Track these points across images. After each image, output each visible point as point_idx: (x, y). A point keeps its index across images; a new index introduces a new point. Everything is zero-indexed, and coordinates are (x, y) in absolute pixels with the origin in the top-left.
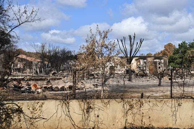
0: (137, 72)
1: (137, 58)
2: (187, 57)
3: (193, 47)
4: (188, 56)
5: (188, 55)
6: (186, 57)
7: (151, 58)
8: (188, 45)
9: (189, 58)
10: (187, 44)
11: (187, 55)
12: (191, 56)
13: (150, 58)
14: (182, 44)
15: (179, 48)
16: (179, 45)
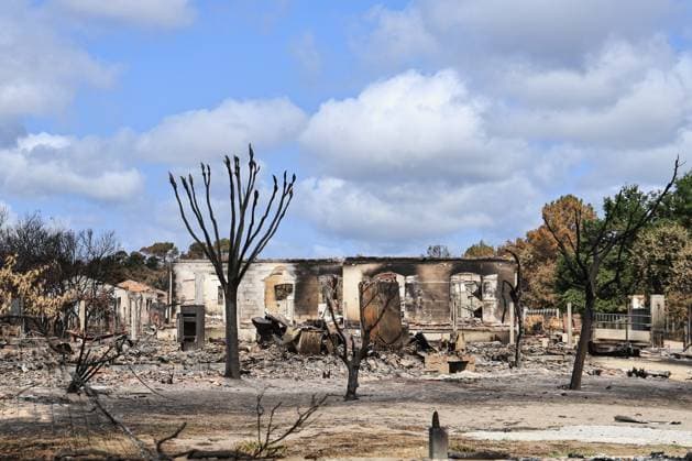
0: (294, 334)
1: (372, 266)
2: (641, 264)
3: (669, 216)
4: (642, 257)
5: (646, 254)
6: (636, 261)
7: (440, 265)
8: (651, 206)
9: (648, 265)
10: (646, 198)
11: (640, 253)
12: (660, 256)
13: (435, 266)
14: (619, 198)
15: (609, 218)
16: (608, 206)
